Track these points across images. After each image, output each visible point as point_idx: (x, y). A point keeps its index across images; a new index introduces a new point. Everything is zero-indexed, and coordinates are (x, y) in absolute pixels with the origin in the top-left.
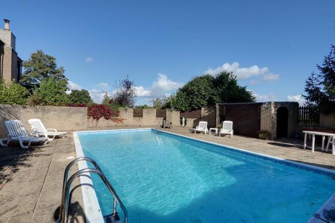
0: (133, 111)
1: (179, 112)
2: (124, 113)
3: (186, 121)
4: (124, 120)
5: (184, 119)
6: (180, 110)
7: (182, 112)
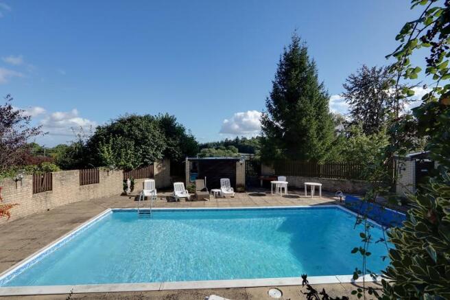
0: (31, 181)
1: (121, 172)
2: (12, 188)
3: (132, 184)
4: (10, 207)
5: (129, 182)
6: (123, 169)
7: (127, 170)
